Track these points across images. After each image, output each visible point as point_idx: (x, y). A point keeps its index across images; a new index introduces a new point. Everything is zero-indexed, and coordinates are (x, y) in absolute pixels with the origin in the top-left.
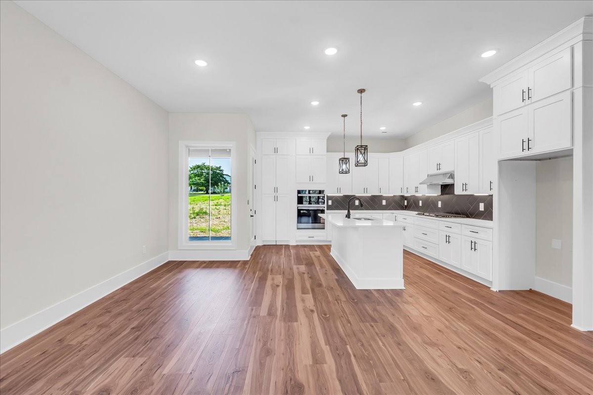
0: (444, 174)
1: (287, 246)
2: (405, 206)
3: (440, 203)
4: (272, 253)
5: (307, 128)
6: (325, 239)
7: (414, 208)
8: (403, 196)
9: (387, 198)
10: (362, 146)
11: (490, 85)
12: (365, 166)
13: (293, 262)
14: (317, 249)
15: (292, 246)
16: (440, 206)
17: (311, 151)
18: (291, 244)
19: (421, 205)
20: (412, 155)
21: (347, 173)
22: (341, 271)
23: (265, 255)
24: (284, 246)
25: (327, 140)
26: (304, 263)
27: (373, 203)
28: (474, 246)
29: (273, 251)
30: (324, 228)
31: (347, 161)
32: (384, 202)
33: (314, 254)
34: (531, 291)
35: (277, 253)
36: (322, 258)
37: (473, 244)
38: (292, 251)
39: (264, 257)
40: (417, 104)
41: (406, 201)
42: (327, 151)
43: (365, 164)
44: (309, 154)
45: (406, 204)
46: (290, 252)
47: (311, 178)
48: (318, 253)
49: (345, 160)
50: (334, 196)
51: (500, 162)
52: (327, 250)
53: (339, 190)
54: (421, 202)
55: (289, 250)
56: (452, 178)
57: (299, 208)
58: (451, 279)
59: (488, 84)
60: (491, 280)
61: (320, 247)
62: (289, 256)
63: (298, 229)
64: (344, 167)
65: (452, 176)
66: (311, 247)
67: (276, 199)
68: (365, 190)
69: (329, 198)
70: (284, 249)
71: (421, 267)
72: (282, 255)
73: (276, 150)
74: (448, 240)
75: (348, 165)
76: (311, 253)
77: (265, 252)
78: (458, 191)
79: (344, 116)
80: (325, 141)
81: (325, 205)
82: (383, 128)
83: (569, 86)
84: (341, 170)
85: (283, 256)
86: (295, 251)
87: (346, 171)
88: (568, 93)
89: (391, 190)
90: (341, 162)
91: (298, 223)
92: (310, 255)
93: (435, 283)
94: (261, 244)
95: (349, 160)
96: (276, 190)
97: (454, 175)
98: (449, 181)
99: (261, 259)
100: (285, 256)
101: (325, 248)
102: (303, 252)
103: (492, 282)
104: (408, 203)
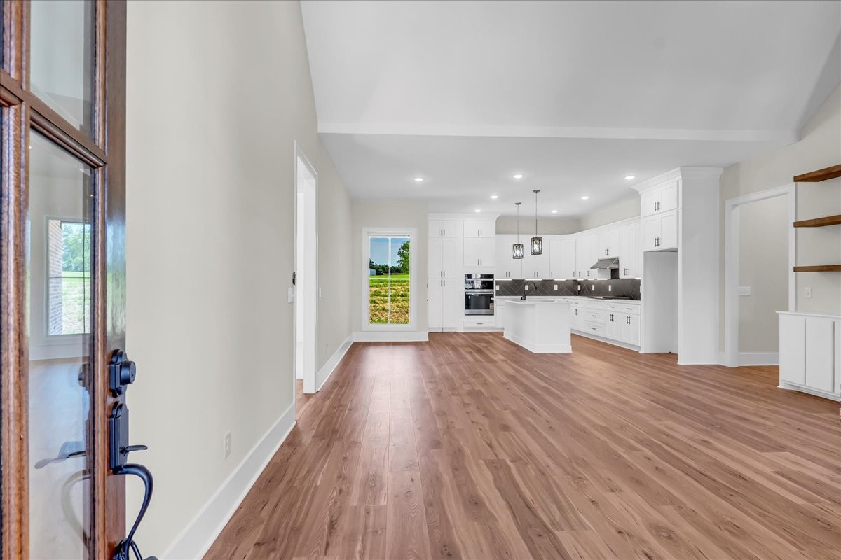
0: (611, 260)
2: (579, 291)
3: (610, 287)
6: (494, 326)
7: (586, 293)
8: (575, 281)
9: (558, 283)
10: (537, 238)
11: (638, 192)
12: (539, 255)
16: (610, 289)
17: (480, 233)
18: (458, 332)
19: (593, 289)
20: (583, 238)
21: (520, 259)
25: (496, 222)
27: (543, 288)
28: (629, 321)
30: (493, 315)
31: (520, 247)
32: (556, 288)
37: (628, 319)
40: (585, 198)
41: (579, 286)
42: (497, 233)
43: (540, 253)
44: (478, 236)
45: (579, 289)
47: (480, 262)
49: (518, 246)
50: (501, 281)
51: (645, 253)
53: (508, 274)
54: (593, 286)
57: (466, 293)
60: (640, 346)
63: (465, 315)
64: (518, 252)
65: (617, 263)
67: (443, 283)
68: (536, 274)
69: (498, 283)
73: (443, 232)
74: (611, 319)
75: (521, 251)
78: (622, 275)
79: (518, 204)
80: (495, 223)
81: (494, 291)
82: (555, 212)
83: (676, 207)
84: (514, 255)
87: (519, 257)
88: (675, 212)
89: (563, 275)
90: (515, 247)
91: (466, 309)
95: (522, 247)
96: (443, 274)
97: (619, 261)
98: (615, 266)
104: (581, 288)
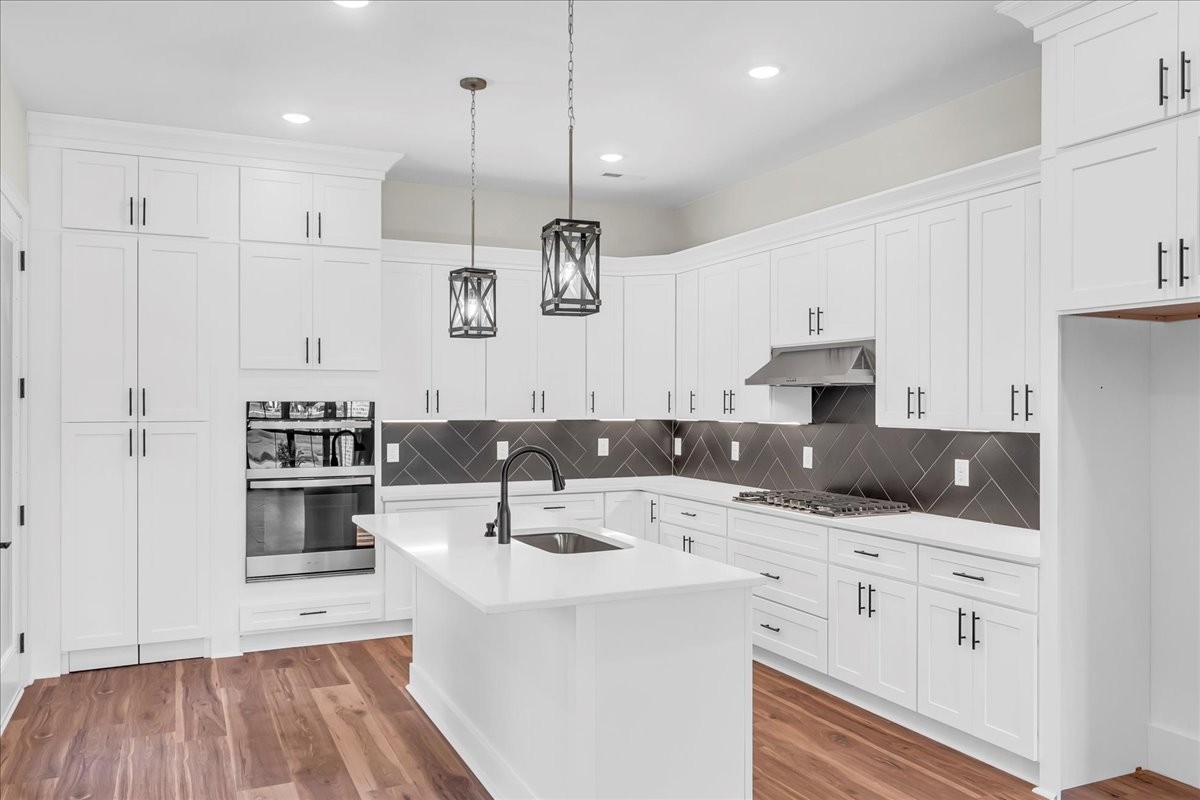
0: (835, 351)
1: (198, 668)
2: (677, 457)
3: (808, 453)
4: (118, 718)
5: (297, 119)
6: (377, 615)
7: (709, 467)
8: (669, 424)
9: (613, 430)
10: (573, 224)
11: (1030, 32)
12: (584, 312)
13: (233, 766)
14: (342, 669)
15: (221, 661)
16: (808, 462)
17: (314, 226)
18: (214, 656)
19: (735, 456)
21: (479, 336)
22: (474, 790)
23: (81, 736)
24: (180, 670)
26: (293, 766)
27: (562, 450)
28: (968, 630)
29: (126, 705)
30: (371, 570)
31: (486, 283)
32: (603, 447)
33: (333, 698)
34: (1141, 777)
35: (148, 716)
36: (374, 722)
37: (967, 622)
38: (222, 694)
39: (71, 757)
40: (764, 73)
41: (678, 442)
42: (387, 234)
44: (304, 239)
45: (678, 451)
46: (216, 699)
47: (313, 351)
48: (351, 694)
49: (473, 279)
52: (389, 670)
53: (433, 399)
54: (735, 446)
55: (209, 689)
56: (867, 367)
57: (254, 485)
58: (895, 764)
59: (1027, 25)
60: (1035, 760)
61: (356, 652)
62: (211, 729)
63: (249, 579)
64: (472, 308)
65: (866, 357)
66: (313, 660)
67: (137, 444)
68: (539, 401)
69: (393, 434)
70: (179, 688)
71: (773, 717)
72: (172, 727)
73: (137, 212)
74: (866, 601)
75: (489, 300)
76: (318, 694)
77: (77, 720)
78: (889, 413)
79: (474, 84)
81: (377, 470)
82: (611, 159)
84: (458, 323)
85: (178, 736)
86: (238, 695)
87: (479, 328)
89: (629, 400)
90: (458, 284)
91: (249, 554)
92: (314, 705)
93: (851, 792)
94: (52, 670)
95: (494, 282)
96: (137, 401)
97: (873, 356)
98: (850, 377)
99: (51, 772)
100: (188, 736)
101: (380, 658)
102: (281, 697)
103: (1037, 764)
104: (686, 447)
